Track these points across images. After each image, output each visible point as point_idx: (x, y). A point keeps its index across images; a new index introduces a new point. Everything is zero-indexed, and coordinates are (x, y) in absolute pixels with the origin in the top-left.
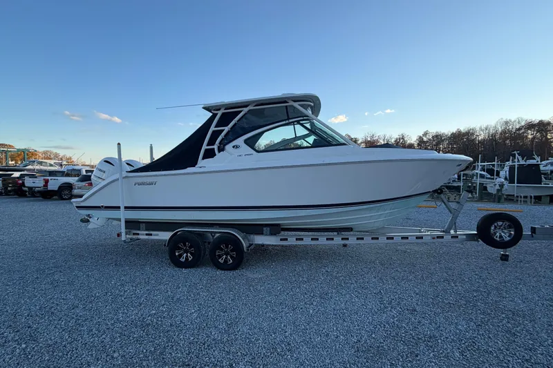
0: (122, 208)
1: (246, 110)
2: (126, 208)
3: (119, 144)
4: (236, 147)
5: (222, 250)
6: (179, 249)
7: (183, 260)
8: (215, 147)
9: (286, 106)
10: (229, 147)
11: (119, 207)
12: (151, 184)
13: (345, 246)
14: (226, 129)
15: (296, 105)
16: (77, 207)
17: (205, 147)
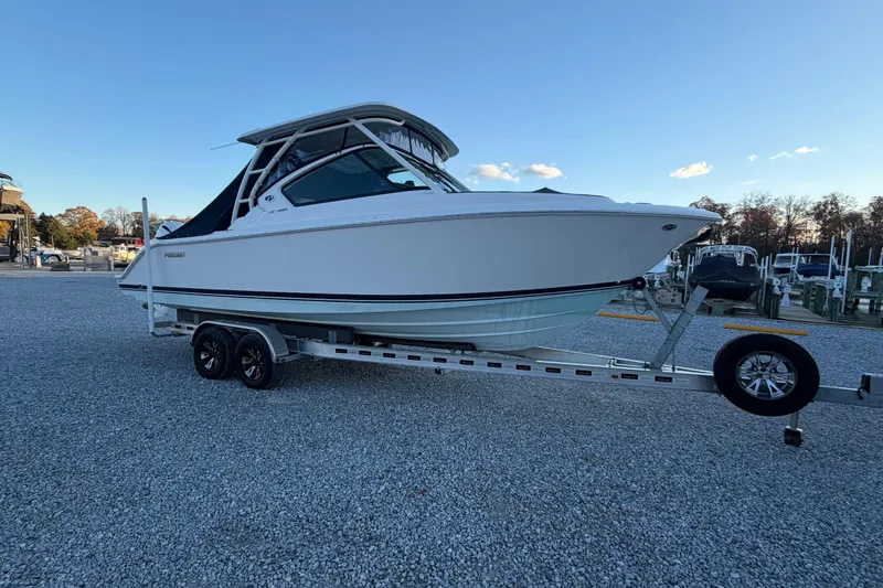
0: (150, 289)
1: (290, 140)
2: (154, 288)
3: (144, 199)
4: (269, 198)
5: (250, 357)
6: (206, 350)
7: (208, 366)
8: (250, 200)
9: (347, 128)
10: (261, 199)
11: (145, 287)
12: (180, 255)
13: (438, 371)
14: (264, 171)
15: (359, 125)
16: (121, 286)
17: (239, 201)
